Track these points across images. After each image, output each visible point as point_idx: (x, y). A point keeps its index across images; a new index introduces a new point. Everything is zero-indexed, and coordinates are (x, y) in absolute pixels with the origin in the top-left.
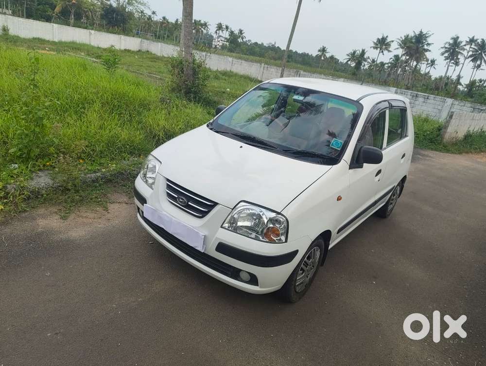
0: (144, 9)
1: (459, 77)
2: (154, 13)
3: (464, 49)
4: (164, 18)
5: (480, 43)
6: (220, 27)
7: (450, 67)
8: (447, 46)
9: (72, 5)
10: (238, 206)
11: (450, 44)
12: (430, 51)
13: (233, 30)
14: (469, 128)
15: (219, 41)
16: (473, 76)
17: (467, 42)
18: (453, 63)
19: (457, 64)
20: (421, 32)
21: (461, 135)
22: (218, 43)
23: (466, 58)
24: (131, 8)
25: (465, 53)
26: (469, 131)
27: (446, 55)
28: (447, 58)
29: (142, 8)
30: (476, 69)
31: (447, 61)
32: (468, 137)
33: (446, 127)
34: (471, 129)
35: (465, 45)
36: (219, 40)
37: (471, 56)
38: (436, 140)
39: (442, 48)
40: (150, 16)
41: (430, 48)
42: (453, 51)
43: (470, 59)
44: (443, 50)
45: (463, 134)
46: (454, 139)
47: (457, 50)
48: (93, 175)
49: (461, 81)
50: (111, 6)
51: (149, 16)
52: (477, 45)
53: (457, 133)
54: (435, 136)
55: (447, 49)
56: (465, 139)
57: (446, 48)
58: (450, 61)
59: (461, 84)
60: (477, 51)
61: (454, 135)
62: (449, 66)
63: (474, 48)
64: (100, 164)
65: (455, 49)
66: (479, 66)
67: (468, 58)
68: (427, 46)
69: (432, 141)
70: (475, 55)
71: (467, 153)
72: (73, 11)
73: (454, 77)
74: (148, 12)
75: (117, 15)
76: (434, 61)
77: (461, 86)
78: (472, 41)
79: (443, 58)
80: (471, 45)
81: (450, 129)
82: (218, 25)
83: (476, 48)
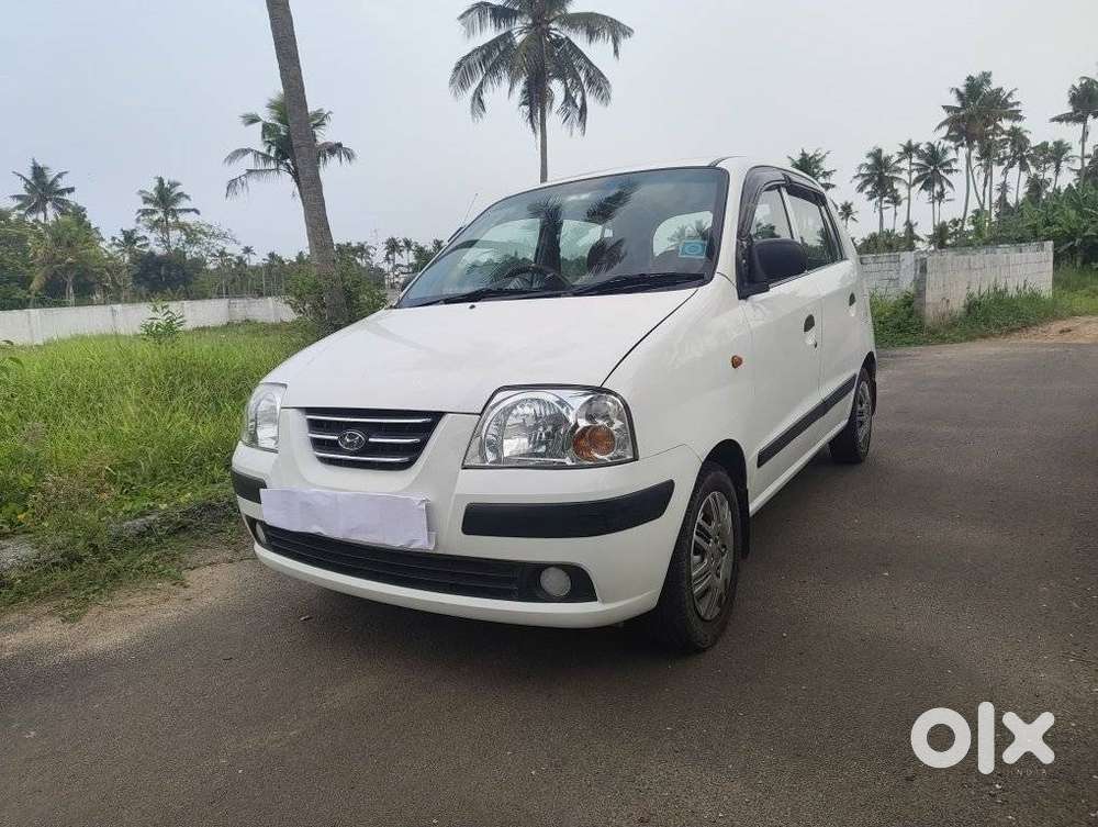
0: (224, 245)
1: (909, 226)
2: (247, 250)
3: (900, 170)
4: (272, 255)
5: (926, 152)
6: (393, 246)
7: (884, 211)
8: (864, 171)
9: (66, 269)
10: (491, 404)
11: (869, 167)
12: (833, 186)
13: (421, 244)
14: (968, 288)
15: (397, 276)
16: (937, 217)
17: (901, 153)
18: (887, 202)
19: (896, 201)
20: (804, 154)
21: (958, 304)
22: (396, 280)
23: (910, 186)
24: (196, 249)
25: (904, 176)
26: (971, 295)
27: (869, 188)
28: (872, 196)
29: (220, 244)
30: (937, 203)
31: (875, 200)
32: (973, 307)
33: (920, 293)
34: (974, 289)
35: (899, 161)
36: (396, 273)
37: (918, 180)
38: (909, 325)
39: (855, 177)
40: (240, 258)
41: (832, 180)
42: (879, 178)
43: (919, 185)
44: (859, 181)
45: (962, 304)
46: (947, 317)
47: (886, 174)
48: (138, 522)
49: (917, 231)
50: (152, 254)
51: (238, 258)
52: (921, 155)
53: (948, 301)
54: (905, 316)
55: (867, 178)
56: (969, 312)
57: (863, 175)
58: (881, 200)
59: (918, 239)
60: (926, 168)
61: (942, 308)
62: (881, 209)
63: (918, 164)
64: (154, 498)
65: (882, 173)
66: (941, 195)
67: (914, 184)
68: (824, 177)
69: (901, 328)
70: (925, 175)
71: (984, 337)
72: (70, 280)
73: (900, 230)
74: (234, 250)
75: (169, 269)
76: (849, 207)
77: (920, 242)
78: (909, 150)
79: (864, 196)
80: (911, 158)
81: (932, 296)
82: (387, 243)
83: (922, 162)
